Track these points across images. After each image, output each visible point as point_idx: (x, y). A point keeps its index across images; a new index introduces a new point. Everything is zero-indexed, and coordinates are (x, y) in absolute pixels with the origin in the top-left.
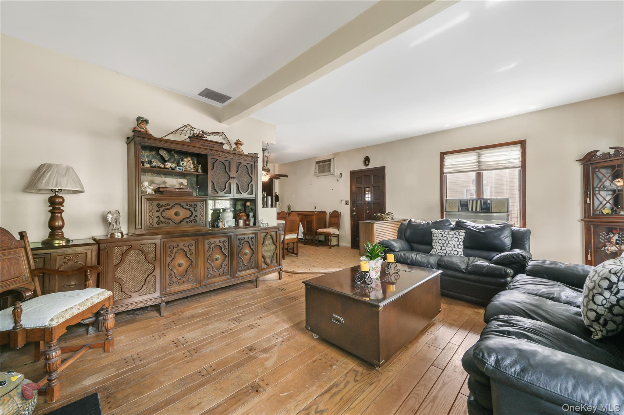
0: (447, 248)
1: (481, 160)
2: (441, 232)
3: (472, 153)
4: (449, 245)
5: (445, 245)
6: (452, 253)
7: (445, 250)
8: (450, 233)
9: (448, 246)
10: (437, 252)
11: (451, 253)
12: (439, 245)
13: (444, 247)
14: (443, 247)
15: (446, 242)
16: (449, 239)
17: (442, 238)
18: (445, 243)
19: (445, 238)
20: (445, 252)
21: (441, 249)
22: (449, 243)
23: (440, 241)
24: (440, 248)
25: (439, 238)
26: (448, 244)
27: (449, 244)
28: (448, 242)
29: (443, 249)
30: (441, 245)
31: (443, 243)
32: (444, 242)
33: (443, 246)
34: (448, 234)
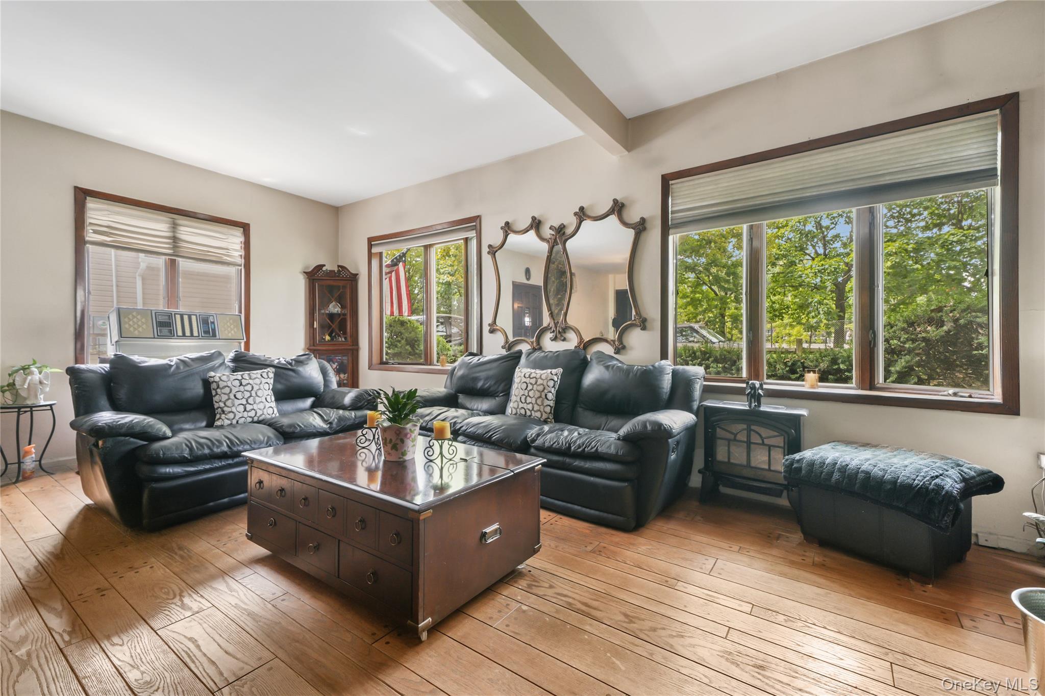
0: (255, 407)
1: (178, 235)
2: (235, 377)
3: (161, 215)
4: (258, 400)
5: (251, 401)
6: (265, 413)
7: (253, 409)
8: (253, 376)
9: (257, 402)
10: (237, 418)
11: (263, 414)
12: (240, 402)
13: (250, 404)
14: (248, 406)
15: (251, 394)
16: (256, 388)
17: (242, 388)
18: (251, 396)
19: (249, 388)
20: (253, 415)
21: (245, 410)
22: (258, 394)
23: (239, 395)
24: (241, 408)
25: (234, 390)
26: (257, 398)
27: (259, 397)
28: (256, 393)
29: (248, 409)
30: (244, 402)
31: (246, 397)
32: (247, 394)
33: (248, 403)
34: (250, 379)
